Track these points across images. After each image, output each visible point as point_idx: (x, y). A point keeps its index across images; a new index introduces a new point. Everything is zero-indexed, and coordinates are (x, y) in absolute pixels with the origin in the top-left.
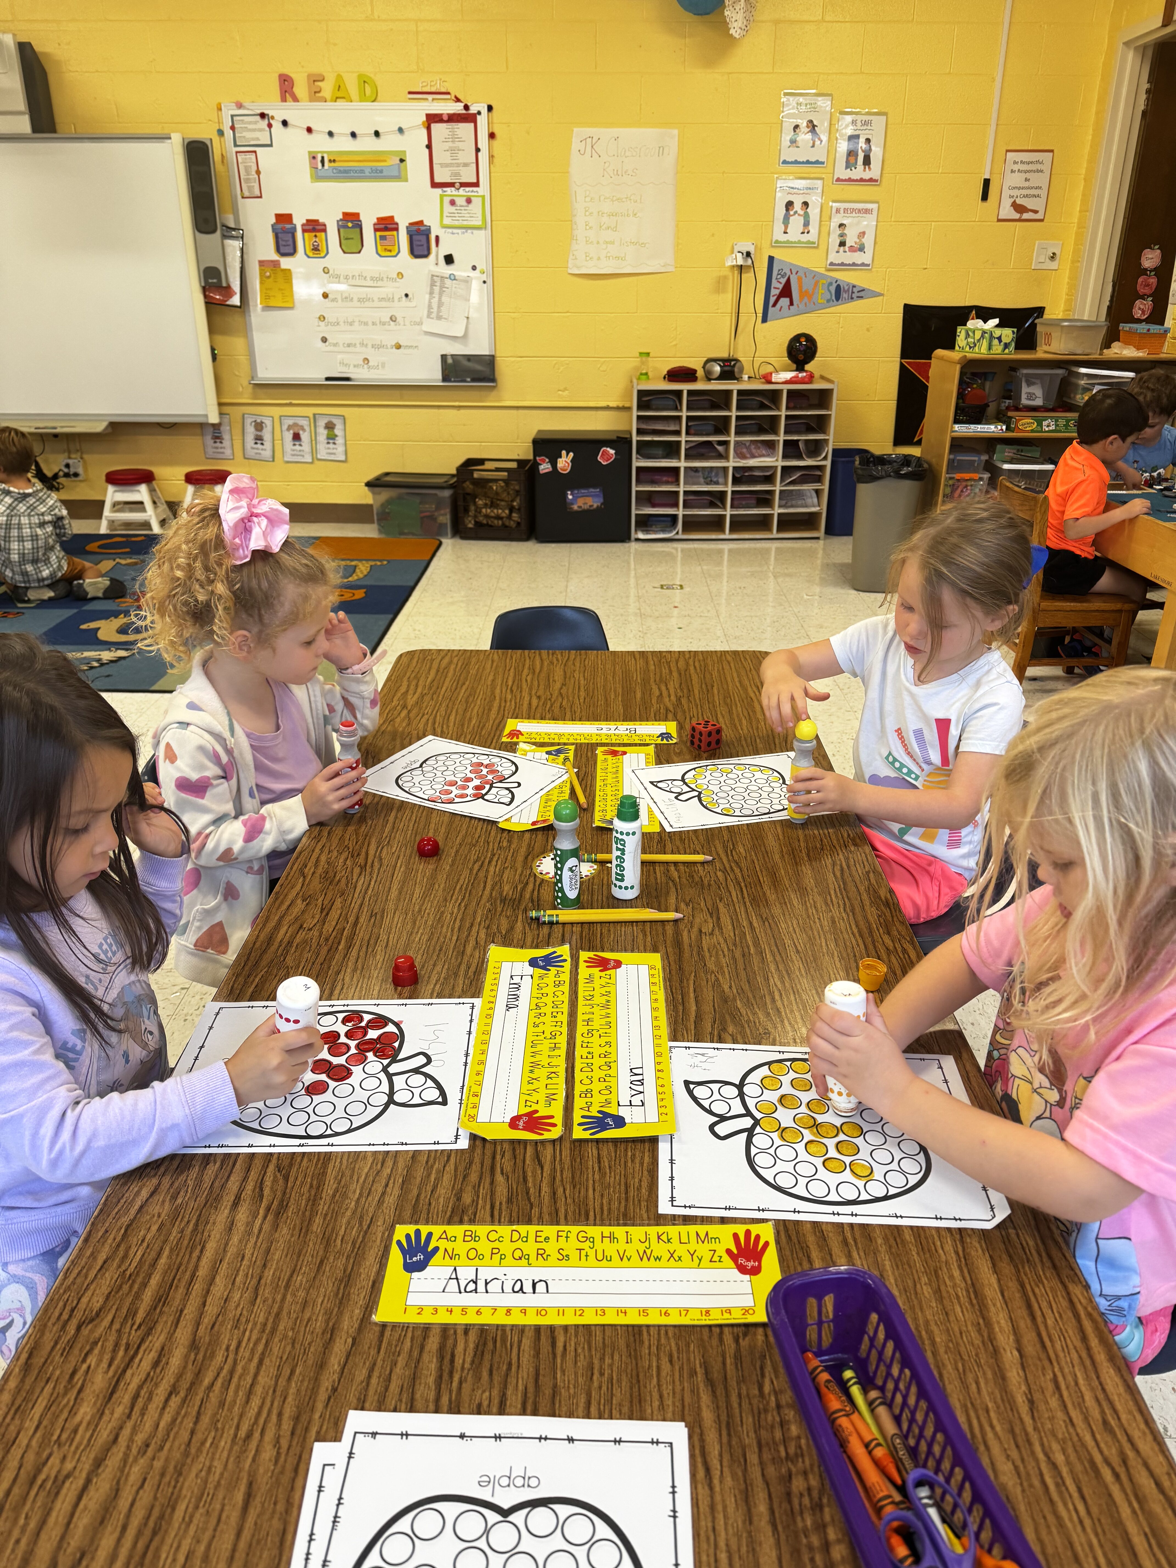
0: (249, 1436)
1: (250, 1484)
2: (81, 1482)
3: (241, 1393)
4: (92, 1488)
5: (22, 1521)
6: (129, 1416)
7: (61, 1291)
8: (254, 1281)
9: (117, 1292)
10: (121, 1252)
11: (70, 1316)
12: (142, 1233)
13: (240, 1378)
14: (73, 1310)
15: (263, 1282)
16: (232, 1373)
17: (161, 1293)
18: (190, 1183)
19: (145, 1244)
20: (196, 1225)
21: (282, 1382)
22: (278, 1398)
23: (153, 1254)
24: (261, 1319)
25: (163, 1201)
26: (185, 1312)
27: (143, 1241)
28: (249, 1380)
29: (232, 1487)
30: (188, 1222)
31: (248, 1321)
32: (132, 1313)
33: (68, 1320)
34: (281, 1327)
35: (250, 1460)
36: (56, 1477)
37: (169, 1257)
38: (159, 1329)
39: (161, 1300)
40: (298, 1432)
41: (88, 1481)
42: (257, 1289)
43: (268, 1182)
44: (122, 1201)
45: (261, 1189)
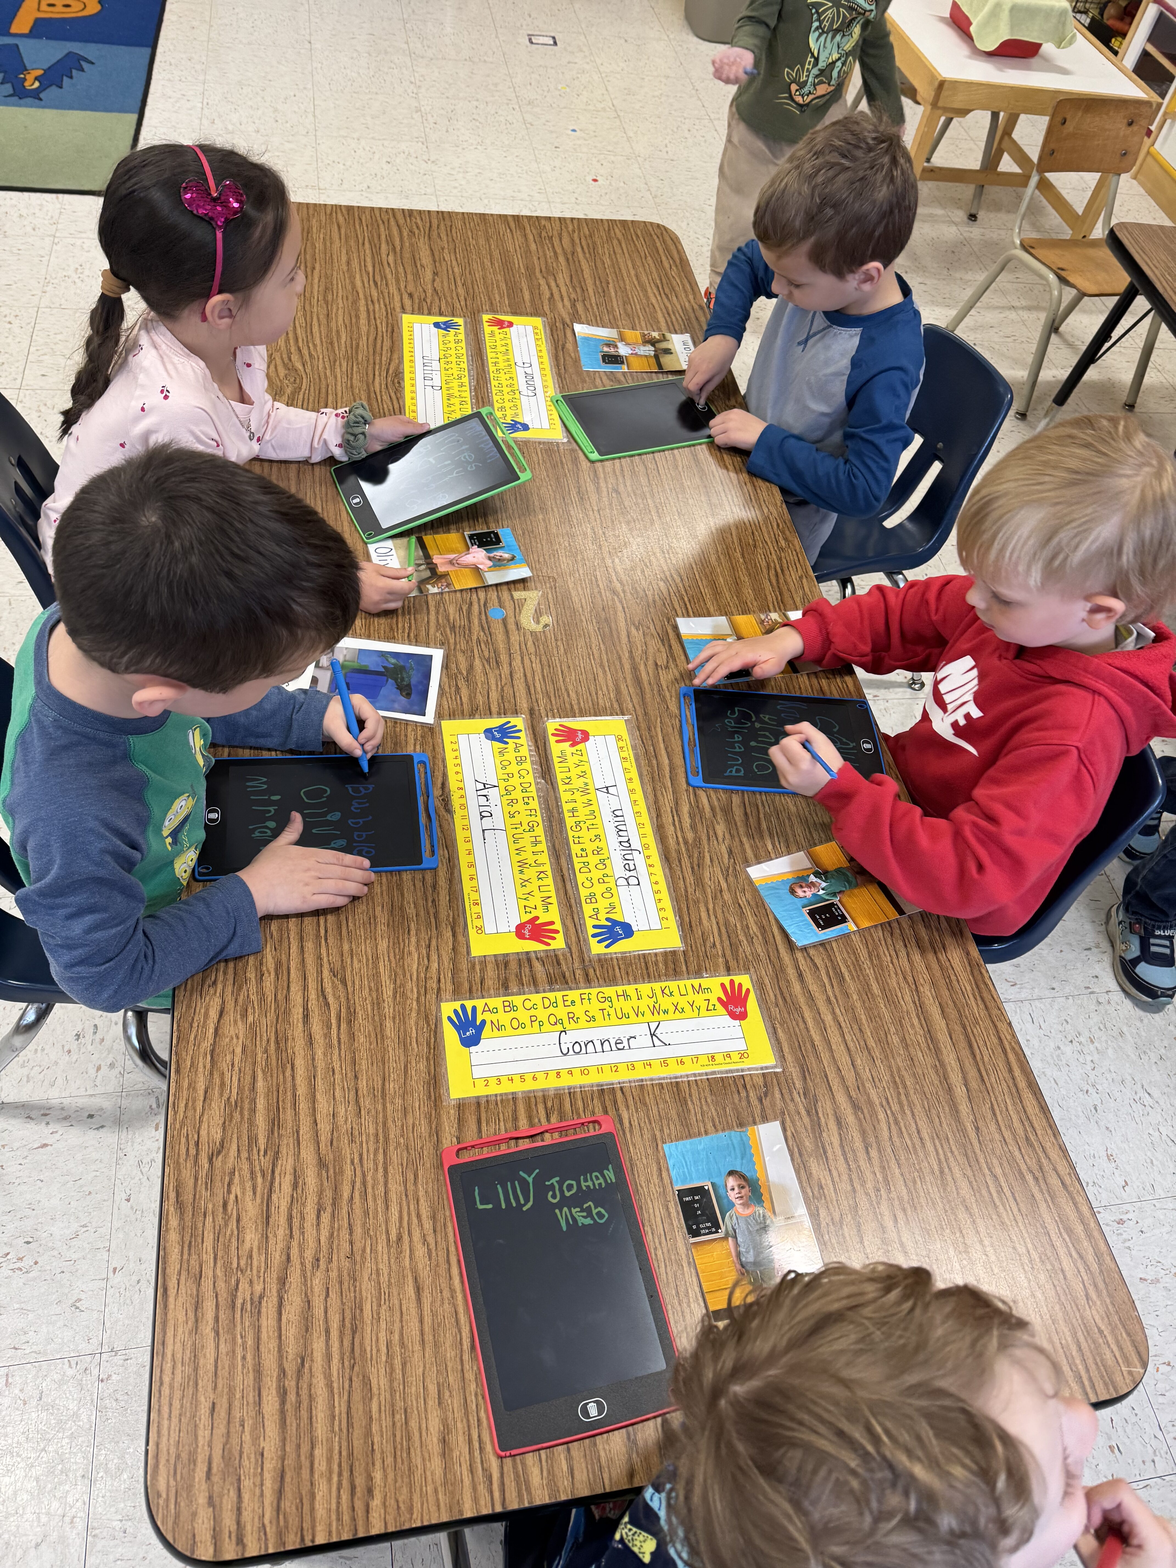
0: (400, 1238)
1: (416, 1280)
2: (275, 1300)
3: (379, 1202)
4: (285, 1303)
5: (240, 1341)
6: (291, 1236)
7: (178, 1126)
8: (353, 1093)
9: (231, 1121)
10: (217, 1080)
11: (197, 1150)
12: (229, 1057)
13: (373, 1188)
14: (197, 1144)
15: (360, 1093)
16: (364, 1183)
17: (272, 1117)
18: (253, 997)
19: (236, 1068)
20: (277, 1042)
21: (410, 1186)
22: (412, 1202)
23: (248, 1078)
24: (372, 1131)
25: (235, 1022)
26: (301, 1132)
27: (233, 1065)
28: (381, 1188)
29: (401, 1285)
30: (268, 1041)
31: (360, 1134)
32: (253, 1140)
33: (197, 1154)
34: (392, 1136)
35: (407, 1259)
36: (251, 1299)
37: (265, 1079)
38: (284, 1152)
39: (275, 1123)
40: (438, 1229)
41: (281, 1299)
42: (357, 1101)
43: (329, 990)
44: (195, 1025)
45: (325, 998)
